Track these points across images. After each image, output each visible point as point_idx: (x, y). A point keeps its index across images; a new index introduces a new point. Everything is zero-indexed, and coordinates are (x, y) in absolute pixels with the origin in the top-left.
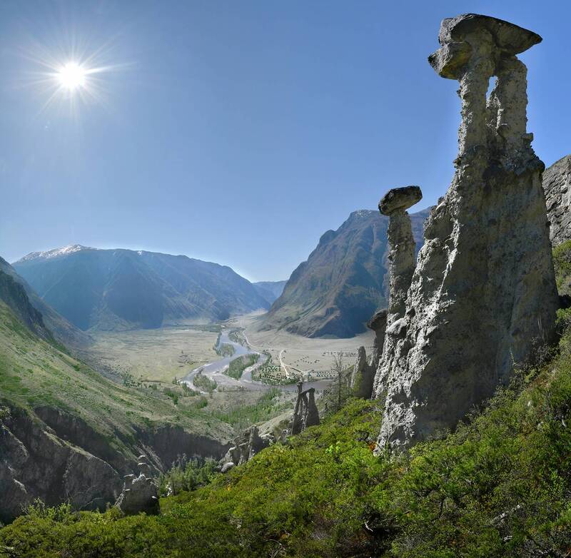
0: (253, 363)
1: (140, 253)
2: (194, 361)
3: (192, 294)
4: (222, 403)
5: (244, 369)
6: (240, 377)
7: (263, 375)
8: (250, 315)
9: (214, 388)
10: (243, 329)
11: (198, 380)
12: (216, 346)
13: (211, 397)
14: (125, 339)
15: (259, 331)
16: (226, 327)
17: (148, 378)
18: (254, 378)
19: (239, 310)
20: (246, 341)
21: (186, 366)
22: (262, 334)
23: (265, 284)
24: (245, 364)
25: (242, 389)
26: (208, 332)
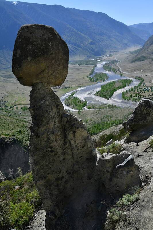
0: (125, 86)
1: (15, 4)
2: (68, 86)
3: (68, 36)
4: (89, 118)
5: (115, 90)
6: (110, 97)
7: (134, 95)
8: (126, 51)
9: (83, 106)
10: (118, 62)
11: (70, 101)
12: (90, 75)
13: (79, 113)
14: (4, 75)
15: (133, 62)
16: (101, 61)
17: (22, 102)
18: (124, 98)
19: (115, 47)
20: (119, 70)
21: (60, 91)
22: (136, 64)
23: (140, 25)
24: (116, 87)
25: (111, 107)
26: (84, 65)
